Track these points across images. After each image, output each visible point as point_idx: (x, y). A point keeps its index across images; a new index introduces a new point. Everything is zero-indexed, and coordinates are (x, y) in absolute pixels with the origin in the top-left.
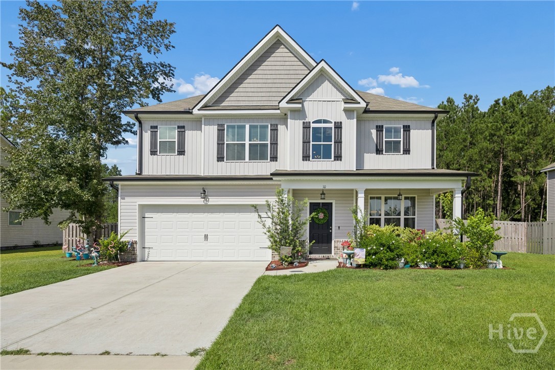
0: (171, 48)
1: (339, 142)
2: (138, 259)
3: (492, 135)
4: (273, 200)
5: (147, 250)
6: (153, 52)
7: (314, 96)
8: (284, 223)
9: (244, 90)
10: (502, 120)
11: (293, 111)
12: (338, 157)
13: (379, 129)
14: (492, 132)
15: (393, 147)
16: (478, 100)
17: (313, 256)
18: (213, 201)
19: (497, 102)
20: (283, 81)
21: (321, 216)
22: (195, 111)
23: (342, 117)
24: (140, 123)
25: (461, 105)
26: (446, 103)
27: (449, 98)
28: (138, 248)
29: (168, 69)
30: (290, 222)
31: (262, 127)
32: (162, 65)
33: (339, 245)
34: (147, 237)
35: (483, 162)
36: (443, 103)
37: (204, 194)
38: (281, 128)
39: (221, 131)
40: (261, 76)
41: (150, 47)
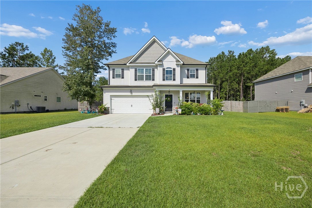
0: (115, 37)
1: (174, 75)
2: (110, 113)
3: (238, 67)
4: (154, 94)
5: (112, 110)
6: (109, 39)
7: (166, 60)
8: (157, 101)
9: (143, 57)
10: (242, 61)
11: (159, 64)
12: (174, 80)
13: (188, 70)
14: (238, 66)
15: (193, 76)
16: (234, 53)
17: (166, 112)
18: (134, 94)
19: (240, 54)
20: (156, 54)
21: (169, 99)
22: (128, 64)
23: (175, 67)
24: (109, 68)
25: (227, 55)
26: (221, 54)
27: (222, 52)
28: (110, 109)
29: (114, 44)
30: (159, 101)
31: (149, 69)
32: (112, 43)
33: (175, 108)
34: (112, 106)
35: (235, 78)
36: (220, 54)
37: (131, 92)
38: (156, 70)
39: (136, 71)
40: (149, 53)
41: (108, 38)
